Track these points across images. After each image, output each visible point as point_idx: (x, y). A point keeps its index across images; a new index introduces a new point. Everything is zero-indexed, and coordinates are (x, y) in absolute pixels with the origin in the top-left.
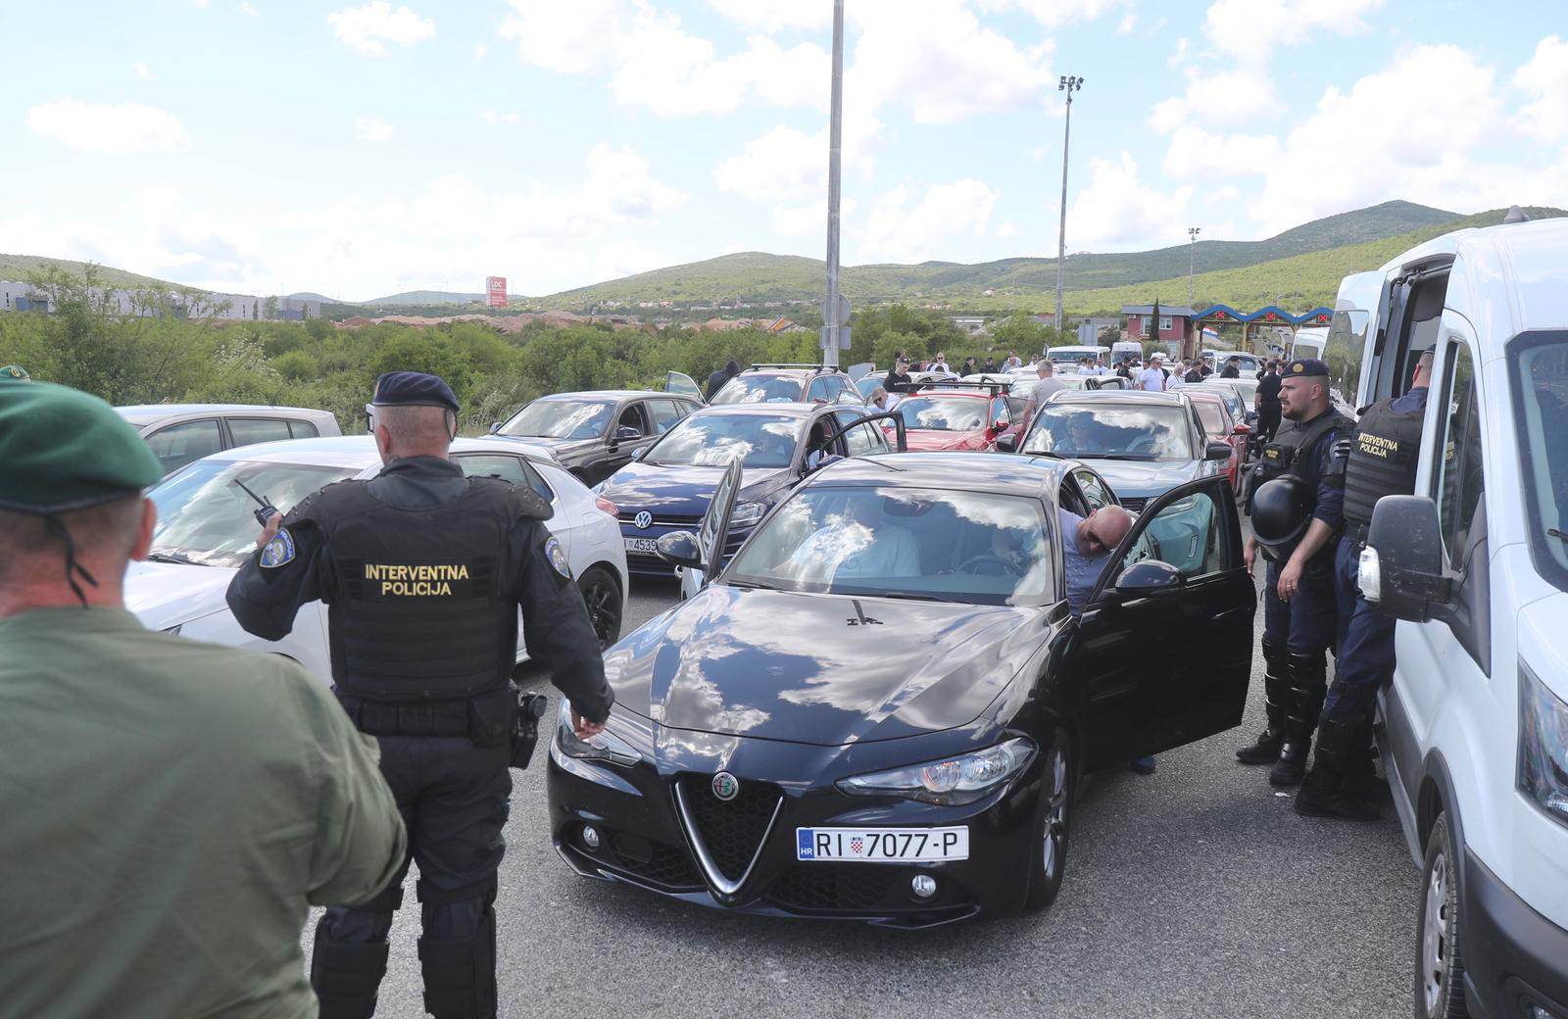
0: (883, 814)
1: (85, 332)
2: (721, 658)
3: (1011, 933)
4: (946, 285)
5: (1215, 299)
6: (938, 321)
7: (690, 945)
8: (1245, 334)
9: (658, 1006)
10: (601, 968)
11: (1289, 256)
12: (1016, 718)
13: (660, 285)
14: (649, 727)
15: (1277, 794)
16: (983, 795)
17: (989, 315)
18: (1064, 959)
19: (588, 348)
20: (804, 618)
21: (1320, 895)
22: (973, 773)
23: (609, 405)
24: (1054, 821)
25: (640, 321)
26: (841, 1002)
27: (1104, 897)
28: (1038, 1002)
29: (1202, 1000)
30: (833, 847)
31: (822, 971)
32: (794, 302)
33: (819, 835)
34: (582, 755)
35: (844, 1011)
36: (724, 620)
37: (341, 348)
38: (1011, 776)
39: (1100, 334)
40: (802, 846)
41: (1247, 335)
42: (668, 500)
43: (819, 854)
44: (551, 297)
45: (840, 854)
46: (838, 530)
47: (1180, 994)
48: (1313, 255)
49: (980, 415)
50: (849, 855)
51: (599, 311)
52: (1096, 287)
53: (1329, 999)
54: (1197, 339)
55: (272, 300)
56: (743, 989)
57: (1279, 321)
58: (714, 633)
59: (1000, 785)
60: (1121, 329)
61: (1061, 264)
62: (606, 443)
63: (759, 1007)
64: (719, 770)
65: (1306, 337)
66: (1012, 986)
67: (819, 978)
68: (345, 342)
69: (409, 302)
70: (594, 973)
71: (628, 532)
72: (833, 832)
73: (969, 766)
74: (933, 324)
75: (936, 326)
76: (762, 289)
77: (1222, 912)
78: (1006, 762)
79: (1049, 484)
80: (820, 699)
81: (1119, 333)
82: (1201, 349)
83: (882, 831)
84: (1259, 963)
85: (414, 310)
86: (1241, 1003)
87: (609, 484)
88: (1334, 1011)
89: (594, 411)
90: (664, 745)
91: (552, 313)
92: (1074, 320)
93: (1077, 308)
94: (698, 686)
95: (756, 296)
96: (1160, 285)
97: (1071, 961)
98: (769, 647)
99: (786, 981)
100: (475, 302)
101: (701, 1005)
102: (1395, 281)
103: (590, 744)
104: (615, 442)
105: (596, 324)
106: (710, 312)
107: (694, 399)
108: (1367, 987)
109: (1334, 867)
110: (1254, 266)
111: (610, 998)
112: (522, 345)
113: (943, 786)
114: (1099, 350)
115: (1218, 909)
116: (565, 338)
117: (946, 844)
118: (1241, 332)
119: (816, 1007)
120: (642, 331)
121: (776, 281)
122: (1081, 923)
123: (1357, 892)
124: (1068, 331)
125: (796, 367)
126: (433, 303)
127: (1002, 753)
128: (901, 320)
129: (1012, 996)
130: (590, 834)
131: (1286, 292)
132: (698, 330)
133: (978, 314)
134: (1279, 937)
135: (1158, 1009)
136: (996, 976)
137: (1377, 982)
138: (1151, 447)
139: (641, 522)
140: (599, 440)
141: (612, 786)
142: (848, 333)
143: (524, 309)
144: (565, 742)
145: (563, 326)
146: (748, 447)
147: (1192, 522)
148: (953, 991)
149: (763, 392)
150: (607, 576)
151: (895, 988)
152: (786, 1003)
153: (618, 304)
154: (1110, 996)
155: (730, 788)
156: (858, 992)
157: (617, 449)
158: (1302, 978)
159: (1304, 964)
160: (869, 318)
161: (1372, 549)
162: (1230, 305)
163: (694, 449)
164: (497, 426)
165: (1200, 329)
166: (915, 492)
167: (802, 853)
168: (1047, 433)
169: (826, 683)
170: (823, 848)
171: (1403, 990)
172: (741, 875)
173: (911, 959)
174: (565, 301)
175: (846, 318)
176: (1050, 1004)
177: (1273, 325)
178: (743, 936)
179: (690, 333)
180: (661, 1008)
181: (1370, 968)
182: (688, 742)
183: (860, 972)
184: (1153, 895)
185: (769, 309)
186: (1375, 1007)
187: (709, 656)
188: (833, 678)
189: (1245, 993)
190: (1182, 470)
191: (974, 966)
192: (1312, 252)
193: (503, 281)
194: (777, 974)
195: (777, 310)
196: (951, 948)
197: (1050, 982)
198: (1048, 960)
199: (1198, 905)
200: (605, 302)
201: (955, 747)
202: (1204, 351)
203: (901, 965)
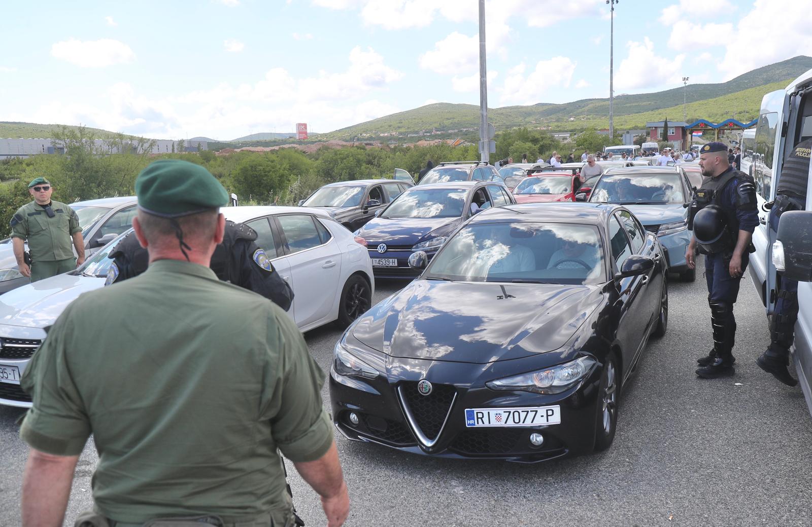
0: (513, 400)
1: (83, 162)
2: (425, 319)
3: (587, 463)
4: (548, 116)
5: (699, 116)
6: (545, 136)
7: (410, 474)
8: (716, 135)
9: (393, 507)
10: (362, 488)
11: (740, 91)
12: (585, 345)
13: (391, 124)
14: (383, 357)
15: (736, 384)
16: (568, 388)
17: (573, 132)
18: (616, 477)
19: (351, 159)
20: (477, 296)
21: (760, 438)
22: (561, 377)
23: (363, 188)
24: (609, 401)
25: (380, 144)
26: (493, 502)
27: (639, 442)
28: (602, 500)
29: (694, 496)
30: (486, 419)
31: (482, 487)
32: (465, 129)
33: (477, 413)
34: (348, 374)
35: (494, 507)
36: (426, 298)
37: (219, 166)
38: (583, 377)
39: (635, 139)
40: (469, 419)
41: (718, 136)
42: (397, 237)
43: (478, 423)
44: (331, 133)
45: (489, 423)
46: (490, 247)
47: (682, 494)
48: (754, 89)
49: (567, 186)
50: (495, 423)
51: (358, 140)
52: (632, 113)
53: (766, 494)
54: (689, 139)
55: (181, 142)
56: (439, 497)
57: (735, 127)
58: (421, 305)
59: (577, 382)
60: (647, 136)
61: (612, 101)
62: (362, 208)
63: (448, 506)
64: (421, 378)
65: (749, 134)
66: (587, 492)
67: (481, 490)
68: (221, 162)
69: (255, 140)
70: (358, 491)
71: (373, 256)
72: (485, 411)
73: (559, 372)
74: (541, 137)
75: (543, 139)
76: (447, 123)
77: (705, 449)
78: (580, 370)
79: (602, 217)
80: (481, 338)
81: (645, 138)
82: (692, 145)
83: (512, 410)
84: (726, 476)
85: (258, 144)
86: (716, 497)
87: (362, 230)
88: (768, 500)
89: (356, 191)
90: (391, 366)
91: (333, 141)
92: (620, 132)
93: (622, 125)
94: (413, 334)
95: (444, 127)
96: (668, 110)
97: (620, 477)
98: (456, 312)
99: (463, 492)
100: (291, 138)
101: (416, 506)
102: (792, 94)
103: (351, 368)
104: (366, 208)
105: (356, 146)
106: (419, 137)
107: (409, 183)
108: (787, 487)
109: (768, 422)
110: (720, 97)
111: (367, 504)
112: (317, 159)
113: (546, 384)
114: (634, 147)
115: (703, 447)
116: (340, 154)
117: (548, 416)
118: (714, 134)
119: (480, 506)
120: (381, 149)
121: (454, 118)
122: (626, 457)
123: (781, 435)
124: (617, 138)
125: (466, 163)
126: (268, 139)
127: (578, 365)
128: (524, 136)
129: (588, 497)
130: (353, 417)
131: (739, 111)
132: (412, 147)
133: (566, 131)
134: (737, 461)
135: (669, 502)
136: (579, 487)
137: (793, 484)
138: (663, 197)
139: (381, 250)
140: (357, 207)
141: (364, 390)
142: (494, 143)
143: (317, 140)
144: (338, 368)
145: (338, 148)
146: (441, 207)
147: (686, 237)
148: (555, 495)
149: (448, 178)
150: (363, 279)
151: (523, 495)
152: (462, 504)
153: (368, 135)
154: (642, 495)
155: (428, 388)
156: (502, 497)
157: (367, 212)
158: (751, 483)
159: (752, 475)
160: (506, 136)
161: (779, 242)
162: (707, 119)
163: (411, 208)
164: (302, 202)
165: (691, 133)
166: (531, 225)
167: (468, 423)
168: (605, 192)
169: (485, 329)
170: (480, 420)
171: (808, 488)
172: (436, 436)
173: (532, 478)
174: (339, 135)
175: (492, 136)
176: (609, 501)
177: (732, 129)
178: (439, 469)
179: (408, 149)
180: (394, 508)
181: (789, 477)
182: (406, 365)
183: (503, 486)
184: (666, 441)
185: (451, 134)
186: (792, 498)
187: (419, 318)
188: (488, 327)
189: (718, 492)
190: (680, 209)
191: (566, 482)
192: (753, 87)
193: (305, 125)
194: (458, 489)
195: (455, 134)
196: (553, 472)
197: (609, 489)
198: (607, 477)
199: (692, 445)
200: (361, 134)
201: (552, 362)
202: (693, 146)
203: (526, 482)
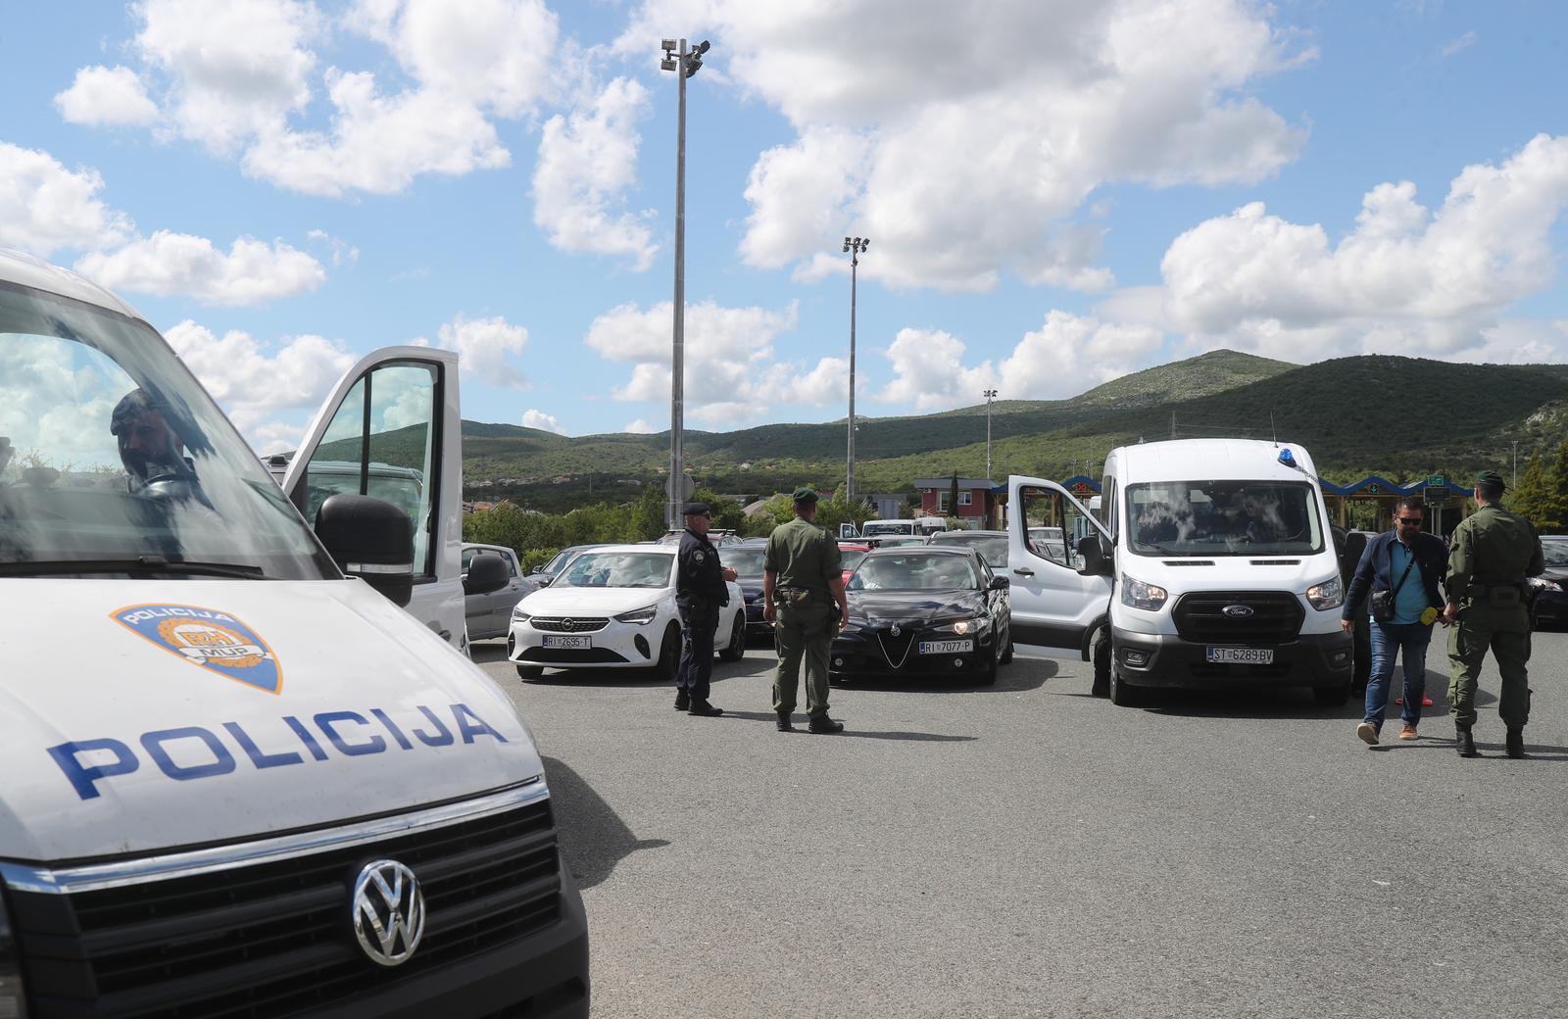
30: (931, 649)
33: (926, 645)
40: (921, 649)
43: (927, 652)
45: (933, 651)
50: (936, 651)
52: (875, 458)
72: (931, 643)
83: (946, 642)
155: (896, 633)
165: (1003, 503)
167: (921, 652)
170: (928, 649)
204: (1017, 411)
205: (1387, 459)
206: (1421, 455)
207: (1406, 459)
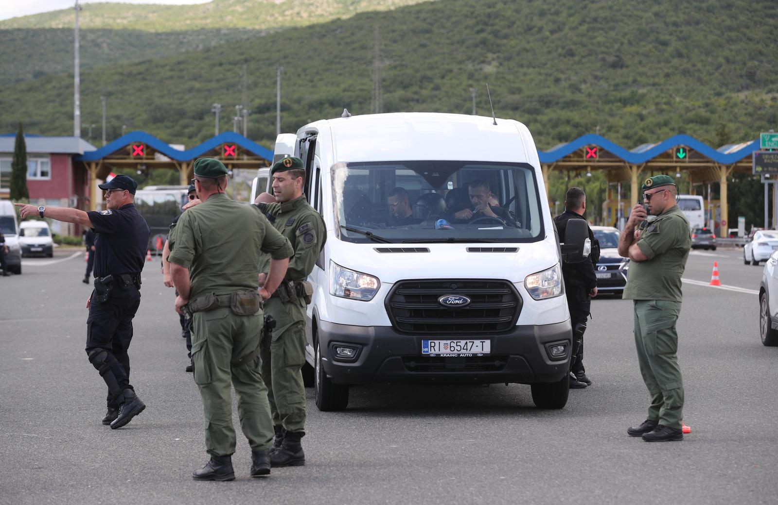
57: (246, 160)
102: (301, 140)
204: (119, 21)
205: (707, 105)
206: (757, 99)
207: (736, 105)
